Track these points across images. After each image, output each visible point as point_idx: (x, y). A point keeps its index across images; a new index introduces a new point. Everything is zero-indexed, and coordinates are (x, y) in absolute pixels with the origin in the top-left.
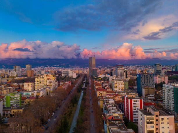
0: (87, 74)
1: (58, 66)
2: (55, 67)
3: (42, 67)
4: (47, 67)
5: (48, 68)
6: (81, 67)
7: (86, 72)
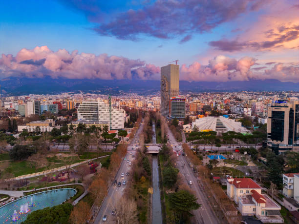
0: (155, 110)
1: (100, 91)
2: (93, 95)
3: (69, 94)
4: (80, 93)
5: (81, 95)
6: (140, 95)
7: (153, 107)
